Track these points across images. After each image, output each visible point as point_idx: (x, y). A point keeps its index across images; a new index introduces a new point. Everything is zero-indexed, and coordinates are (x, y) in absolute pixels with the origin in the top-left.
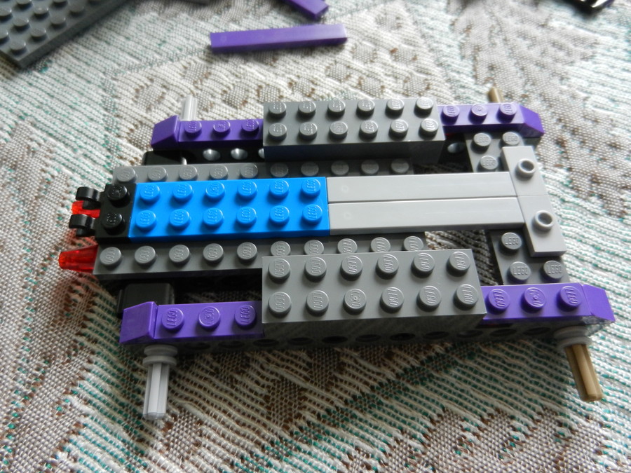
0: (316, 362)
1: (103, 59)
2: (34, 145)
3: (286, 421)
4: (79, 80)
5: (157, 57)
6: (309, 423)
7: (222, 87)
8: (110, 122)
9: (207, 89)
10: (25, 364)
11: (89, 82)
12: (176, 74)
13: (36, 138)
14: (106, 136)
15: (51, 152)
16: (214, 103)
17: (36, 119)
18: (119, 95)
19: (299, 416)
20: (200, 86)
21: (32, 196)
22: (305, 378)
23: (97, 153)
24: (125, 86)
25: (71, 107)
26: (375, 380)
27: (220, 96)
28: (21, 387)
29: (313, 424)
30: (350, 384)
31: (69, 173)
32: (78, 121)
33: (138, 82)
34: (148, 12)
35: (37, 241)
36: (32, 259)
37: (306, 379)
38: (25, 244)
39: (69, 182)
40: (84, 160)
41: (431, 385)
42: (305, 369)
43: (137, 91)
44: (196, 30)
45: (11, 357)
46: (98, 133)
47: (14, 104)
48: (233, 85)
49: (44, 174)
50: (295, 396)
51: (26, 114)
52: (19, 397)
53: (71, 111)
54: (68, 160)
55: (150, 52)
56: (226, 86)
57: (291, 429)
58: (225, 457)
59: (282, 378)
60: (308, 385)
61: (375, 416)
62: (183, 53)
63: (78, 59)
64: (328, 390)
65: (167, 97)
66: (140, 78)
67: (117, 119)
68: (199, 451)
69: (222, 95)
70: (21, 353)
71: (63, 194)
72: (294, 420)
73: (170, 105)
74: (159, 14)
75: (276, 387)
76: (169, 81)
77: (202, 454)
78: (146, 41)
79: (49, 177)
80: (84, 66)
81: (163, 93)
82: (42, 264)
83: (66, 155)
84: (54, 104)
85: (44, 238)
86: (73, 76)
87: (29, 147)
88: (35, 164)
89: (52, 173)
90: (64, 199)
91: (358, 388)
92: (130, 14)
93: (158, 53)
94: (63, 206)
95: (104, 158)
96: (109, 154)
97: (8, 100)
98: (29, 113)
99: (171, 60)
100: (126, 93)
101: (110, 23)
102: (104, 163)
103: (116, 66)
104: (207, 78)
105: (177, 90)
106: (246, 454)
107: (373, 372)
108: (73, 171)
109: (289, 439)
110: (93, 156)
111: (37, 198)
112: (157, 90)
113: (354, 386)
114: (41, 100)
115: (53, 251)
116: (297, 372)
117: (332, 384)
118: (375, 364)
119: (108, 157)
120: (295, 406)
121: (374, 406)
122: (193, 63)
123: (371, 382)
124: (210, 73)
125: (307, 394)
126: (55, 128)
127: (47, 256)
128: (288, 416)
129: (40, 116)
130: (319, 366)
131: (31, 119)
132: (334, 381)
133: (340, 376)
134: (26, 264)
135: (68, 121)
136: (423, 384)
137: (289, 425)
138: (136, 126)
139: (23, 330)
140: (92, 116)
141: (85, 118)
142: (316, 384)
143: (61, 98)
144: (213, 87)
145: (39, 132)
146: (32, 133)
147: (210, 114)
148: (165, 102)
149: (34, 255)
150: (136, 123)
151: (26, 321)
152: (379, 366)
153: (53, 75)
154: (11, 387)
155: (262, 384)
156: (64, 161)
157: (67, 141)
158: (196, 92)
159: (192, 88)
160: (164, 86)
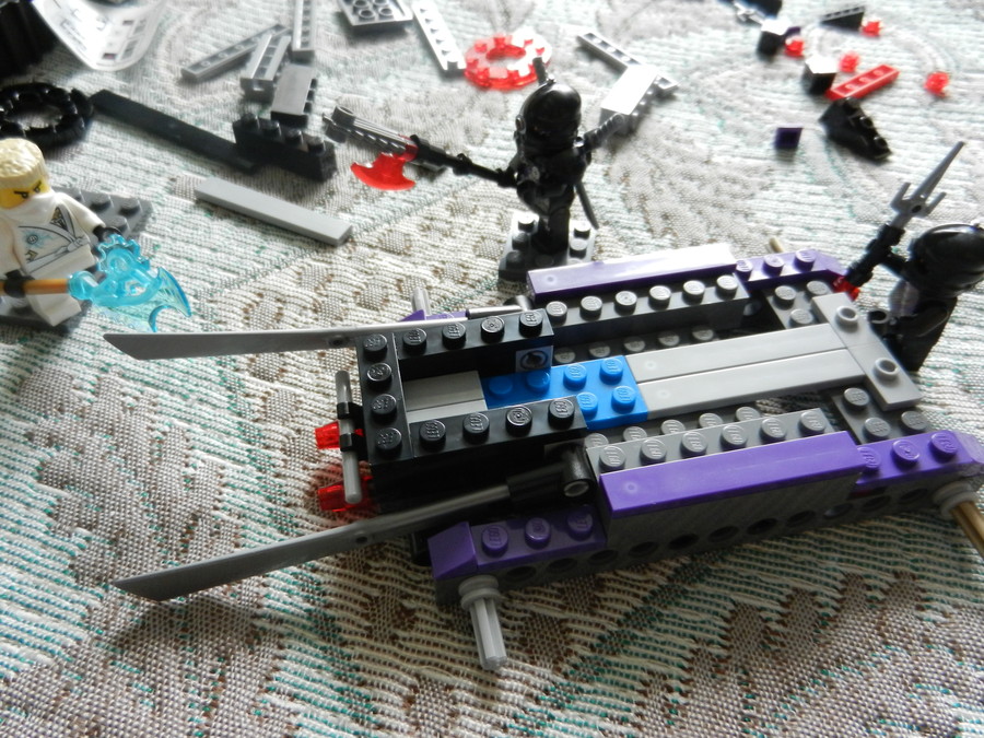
0: (569, 585)
2: (129, 400)
3: (555, 662)
6: (582, 658)
7: (351, 288)
9: (334, 294)
12: (290, 283)
13: (130, 392)
14: (221, 372)
15: (154, 405)
16: (347, 309)
17: (124, 368)
18: (223, 320)
19: (569, 652)
22: (560, 606)
23: (215, 395)
24: (227, 307)
26: (645, 589)
27: (352, 299)
28: (195, 697)
29: (589, 658)
30: (617, 600)
31: (186, 425)
33: (244, 300)
35: (167, 513)
36: (167, 538)
37: (563, 608)
38: (151, 522)
39: (187, 436)
40: (201, 407)
41: (711, 580)
42: (557, 597)
43: (246, 312)
46: (210, 371)
47: (89, 355)
48: (365, 283)
49: (151, 433)
50: (556, 630)
51: (109, 365)
52: (197, 712)
54: (180, 410)
55: (248, 262)
56: (356, 287)
57: (564, 670)
58: (494, 721)
59: (533, 614)
60: (567, 615)
61: (659, 630)
62: (290, 256)
64: (593, 614)
65: (285, 312)
66: (245, 293)
68: (458, 721)
69: (355, 298)
71: (185, 451)
72: (565, 659)
73: (292, 321)
75: (529, 625)
76: (282, 292)
77: (463, 723)
79: (160, 435)
81: (280, 309)
82: (181, 540)
83: (175, 405)
85: (175, 507)
87: (123, 405)
88: (137, 423)
89: (162, 429)
90: (187, 457)
91: (628, 604)
94: (187, 465)
95: (226, 399)
96: (230, 393)
97: (81, 352)
98: (113, 361)
100: (232, 315)
102: (228, 405)
103: (208, 286)
104: (330, 281)
105: (296, 301)
106: (520, 713)
107: (640, 581)
108: (189, 421)
109: (565, 682)
110: (211, 400)
111: (151, 463)
112: (273, 307)
113: (623, 602)
115: (191, 522)
116: (549, 603)
117: (596, 606)
118: (638, 571)
119: (230, 397)
120: (561, 642)
121: (654, 620)
122: (306, 266)
123: (641, 593)
124: (332, 276)
125: (570, 625)
126: (152, 374)
127: (184, 530)
128: (556, 656)
129: (127, 363)
130: (573, 589)
132: (597, 602)
133: (601, 595)
134: (159, 545)
136: (702, 581)
137: (560, 665)
142: (576, 610)
144: (341, 290)
145: (132, 384)
146: (121, 386)
147: (345, 322)
148: (285, 319)
149: (167, 532)
152: (645, 573)
154: (183, 700)
155: (511, 626)
156: (175, 412)
157: (171, 387)
158: (320, 299)
159: (315, 295)
160: (278, 300)
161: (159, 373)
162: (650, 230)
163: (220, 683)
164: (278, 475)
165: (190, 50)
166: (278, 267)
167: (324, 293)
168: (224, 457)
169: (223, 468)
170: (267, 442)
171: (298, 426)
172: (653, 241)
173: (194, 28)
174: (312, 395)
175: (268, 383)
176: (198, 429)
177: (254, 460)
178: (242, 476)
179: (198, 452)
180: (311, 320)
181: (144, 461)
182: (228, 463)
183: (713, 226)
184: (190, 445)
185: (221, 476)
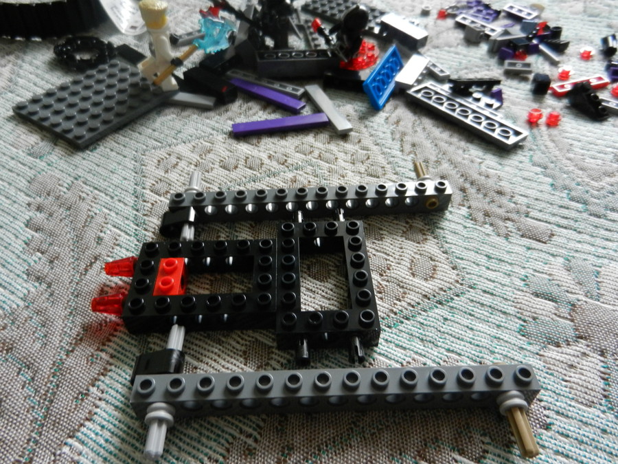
1: (136, 143)
2: (84, 195)
4: (118, 156)
5: (175, 141)
7: (220, 158)
8: (138, 180)
9: (209, 159)
10: (68, 332)
11: (125, 157)
12: (187, 150)
13: (86, 191)
14: (135, 188)
15: (95, 199)
16: (214, 168)
17: (87, 179)
20: (204, 157)
23: (128, 199)
24: (150, 159)
25: (111, 172)
28: (64, 345)
31: (108, 212)
32: (116, 179)
33: (160, 156)
34: (170, 115)
35: (82, 253)
36: (78, 266)
38: (73, 256)
39: (107, 217)
40: (118, 204)
43: (159, 161)
45: (59, 326)
46: (129, 187)
47: (72, 171)
48: (228, 157)
49: (89, 212)
51: (80, 177)
52: (63, 352)
53: (111, 174)
54: (107, 204)
55: (170, 138)
56: (223, 157)
62: (193, 138)
63: (119, 143)
65: (180, 164)
66: (162, 153)
67: (144, 178)
69: (219, 163)
70: (66, 324)
71: (102, 224)
73: (182, 169)
74: (177, 116)
76: (182, 154)
78: (167, 132)
79: (93, 214)
80: (122, 147)
81: (178, 162)
82: (84, 268)
83: (106, 201)
84: (100, 170)
85: (87, 251)
86: (114, 153)
87: (80, 197)
88: (84, 206)
89: (95, 212)
90: (102, 227)
92: (156, 116)
93: (175, 139)
95: (133, 202)
96: (136, 199)
97: (68, 168)
98: (82, 175)
100: (151, 162)
101: (142, 121)
102: (132, 205)
103: (145, 147)
104: (209, 153)
105: (187, 159)
108: (110, 210)
110: (125, 201)
111: (83, 227)
112: (173, 160)
114: (91, 168)
115: (93, 261)
119: (135, 201)
122: (199, 144)
124: (212, 150)
126: (99, 184)
127: (89, 264)
129: (90, 177)
131: (82, 179)
134: (73, 268)
135: (108, 180)
138: (157, 182)
139: (68, 310)
140: (126, 177)
141: (120, 178)
143: (105, 166)
144: (214, 158)
145: (88, 187)
146: (83, 188)
148: (178, 167)
149: (79, 263)
150: (157, 180)
151: (70, 304)
153: (100, 153)
154: (58, 345)
156: (105, 204)
157: (107, 192)
158: (201, 161)
159: (199, 158)
160: (178, 158)
161: (104, 185)
162: (402, 151)
163: (79, 342)
165: (178, 29)
166: (184, 142)
168: (122, 230)
169: (119, 236)
170: (147, 227)
172: (402, 156)
173: (183, 18)
175: (158, 197)
176: (113, 214)
177: (137, 235)
178: (127, 242)
179: (109, 226)
180: (192, 170)
181: (80, 226)
182: (122, 234)
183: (441, 154)
184: (106, 222)
185: (117, 240)
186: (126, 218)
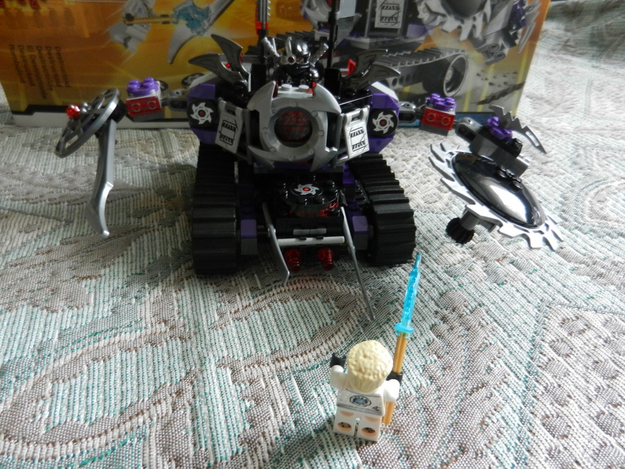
2: (484, 322)
5: (585, 305)
11: (529, 302)
17: (489, 309)
18: (549, 317)
21: (474, 348)
31: (502, 347)
33: (566, 315)
39: (500, 351)
43: (564, 320)
44: (621, 300)
51: (484, 304)
65: (586, 332)
73: (588, 338)
79: (488, 343)
82: (471, 389)
84: (503, 305)
87: (480, 322)
88: (482, 333)
94: (492, 363)
99: (596, 311)
100: (555, 318)
102: (528, 350)
103: (551, 299)
105: (596, 331)
108: (505, 346)
112: (581, 325)
119: (531, 348)
129: (492, 308)
131: (485, 307)
138: (558, 340)
145: (489, 317)
150: (558, 338)
156: (500, 338)
158: (612, 339)
159: (610, 335)
160: (586, 325)
161: (504, 321)
164: (535, 397)
167: (617, 337)
170: (539, 379)
171: (560, 383)
174: (577, 376)
176: (507, 352)
177: (527, 382)
179: (501, 361)
180: (599, 344)
182: (512, 374)
184: (500, 355)
185: (505, 378)
186: (519, 361)
